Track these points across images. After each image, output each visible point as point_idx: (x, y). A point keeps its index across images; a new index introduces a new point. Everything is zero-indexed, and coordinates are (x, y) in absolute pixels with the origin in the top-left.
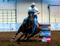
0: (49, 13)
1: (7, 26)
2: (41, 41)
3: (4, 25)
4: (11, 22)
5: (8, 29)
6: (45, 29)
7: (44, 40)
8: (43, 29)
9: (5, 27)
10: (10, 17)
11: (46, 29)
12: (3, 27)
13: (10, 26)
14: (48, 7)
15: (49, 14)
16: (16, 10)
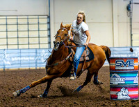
0: (131, 22)
1: (29, 56)
2: (115, 97)
3: (22, 55)
4: (37, 46)
5: (29, 63)
6: (125, 68)
7: (123, 95)
8: (121, 68)
9: (22, 59)
10: (36, 34)
11: (128, 68)
12: (19, 58)
13: (36, 56)
14: (128, 8)
15: (131, 26)
16: (49, 17)
